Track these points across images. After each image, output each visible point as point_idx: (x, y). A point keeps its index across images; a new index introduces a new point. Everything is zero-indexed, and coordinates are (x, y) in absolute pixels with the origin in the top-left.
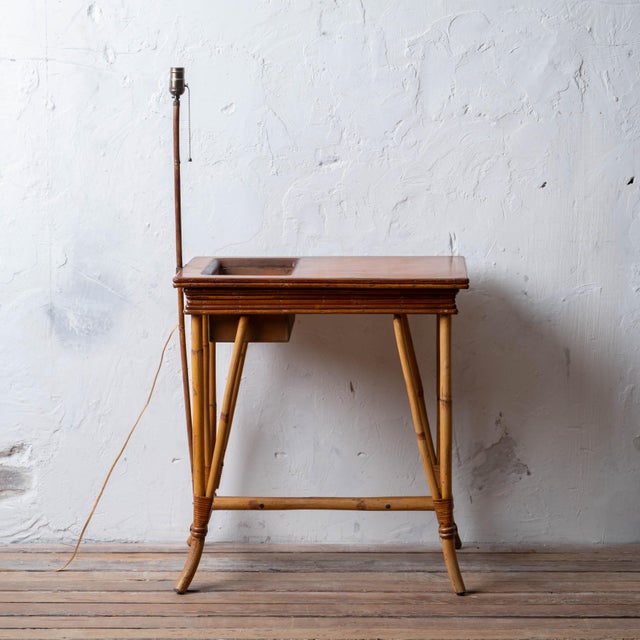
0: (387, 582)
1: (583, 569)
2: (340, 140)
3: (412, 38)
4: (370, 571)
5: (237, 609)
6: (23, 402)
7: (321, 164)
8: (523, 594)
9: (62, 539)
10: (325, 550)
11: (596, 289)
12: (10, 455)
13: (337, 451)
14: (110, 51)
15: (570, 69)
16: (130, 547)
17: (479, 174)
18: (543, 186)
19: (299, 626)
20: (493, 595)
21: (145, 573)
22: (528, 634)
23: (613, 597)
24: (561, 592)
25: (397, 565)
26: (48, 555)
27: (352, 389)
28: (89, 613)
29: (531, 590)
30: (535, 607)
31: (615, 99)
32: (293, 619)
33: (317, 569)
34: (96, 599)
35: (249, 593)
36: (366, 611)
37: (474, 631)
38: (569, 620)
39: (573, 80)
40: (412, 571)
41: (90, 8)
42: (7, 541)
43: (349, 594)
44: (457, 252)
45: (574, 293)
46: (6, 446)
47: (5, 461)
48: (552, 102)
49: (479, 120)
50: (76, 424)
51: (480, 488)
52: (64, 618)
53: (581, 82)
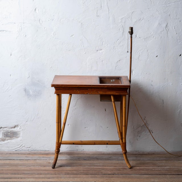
0: (115, 163)
1: (167, 159)
2: (102, 44)
3: (122, 17)
4: (110, 160)
5: (75, 172)
6: (18, 114)
7: (97, 51)
8: (151, 167)
9: (28, 150)
10: (98, 153)
11: (171, 84)
12: (14, 128)
13: (101, 127)
14: (41, 21)
15: (164, 25)
16: (47, 152)
17: (140, 53)
18: (157, 56)
19: (92, 177)
20: (143, 167)
21: (51, 161)
22: (152, 180)
23: (174, 168)
24: (161, 167)
25: (118, 158)
26: (25, 155)
27: (105, 110)
28: (36, 173)
29: (153, 166)
30: (154, 171)
31: (176, 33)
32: (90, 175)
33: (96, 159)
34: (38, 169)
35: (78, 167)
36: (109, 173)
37: (138, 179)
38: (163, 175)
39: (165, 28)
40: (122, 160)
41: (35, 9)
42: (14, 150)
43: (105, 167)
44: (134, 74)
45: (165, 85)
46: (13, 126)
47: (13, 129)
48: (159, 34)
49: (140, 39)
50: (32, 120)
51: (140, 137)
52: (29, 175)
53: (167, 29)
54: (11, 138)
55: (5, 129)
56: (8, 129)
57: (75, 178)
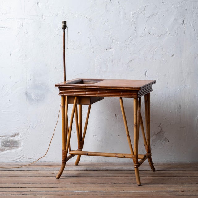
2: (112, 42)
3: (133, 12)
6: (18, 120)
7: (106, 50)
9: (30, 161)
10: (108, 164)
11: (188, 86)
12: (14, 136)
13: (112, 135)
14: (44, 16)
15: (181, 21)
16: (50, 164)
17: (154, 52)
18: (173, 56)
19: (100, 187)
21: (55, 171)
22: (168, 189)
23: (193, 178)
24: (178, 177)
26: (26, 166)
27: (116, 116)
28: (38, 183)
30: (170, 181)
31: (194, 30)
32: (98, 185)
34: (40, 179)
36: (120, 182)
38: (180, 185)
39: (181, 24)
41: (38, 3)
42: (14, 162)
43: (115, 177)
44: (147, 76)
45: (182, 88)
46: (13, 134)
47: (13, 138)
48: (175, 31)
49: (153, 36)
50: (34, 127)
51: (154, 146)
52: (30, 185)
53: (184, 25)
54: (11, 148)
55: (4, 138)
56: (7, 138)
57: (82, 187)
